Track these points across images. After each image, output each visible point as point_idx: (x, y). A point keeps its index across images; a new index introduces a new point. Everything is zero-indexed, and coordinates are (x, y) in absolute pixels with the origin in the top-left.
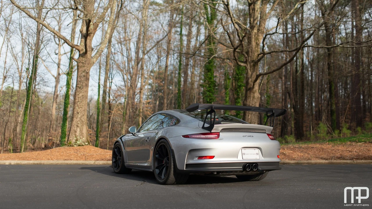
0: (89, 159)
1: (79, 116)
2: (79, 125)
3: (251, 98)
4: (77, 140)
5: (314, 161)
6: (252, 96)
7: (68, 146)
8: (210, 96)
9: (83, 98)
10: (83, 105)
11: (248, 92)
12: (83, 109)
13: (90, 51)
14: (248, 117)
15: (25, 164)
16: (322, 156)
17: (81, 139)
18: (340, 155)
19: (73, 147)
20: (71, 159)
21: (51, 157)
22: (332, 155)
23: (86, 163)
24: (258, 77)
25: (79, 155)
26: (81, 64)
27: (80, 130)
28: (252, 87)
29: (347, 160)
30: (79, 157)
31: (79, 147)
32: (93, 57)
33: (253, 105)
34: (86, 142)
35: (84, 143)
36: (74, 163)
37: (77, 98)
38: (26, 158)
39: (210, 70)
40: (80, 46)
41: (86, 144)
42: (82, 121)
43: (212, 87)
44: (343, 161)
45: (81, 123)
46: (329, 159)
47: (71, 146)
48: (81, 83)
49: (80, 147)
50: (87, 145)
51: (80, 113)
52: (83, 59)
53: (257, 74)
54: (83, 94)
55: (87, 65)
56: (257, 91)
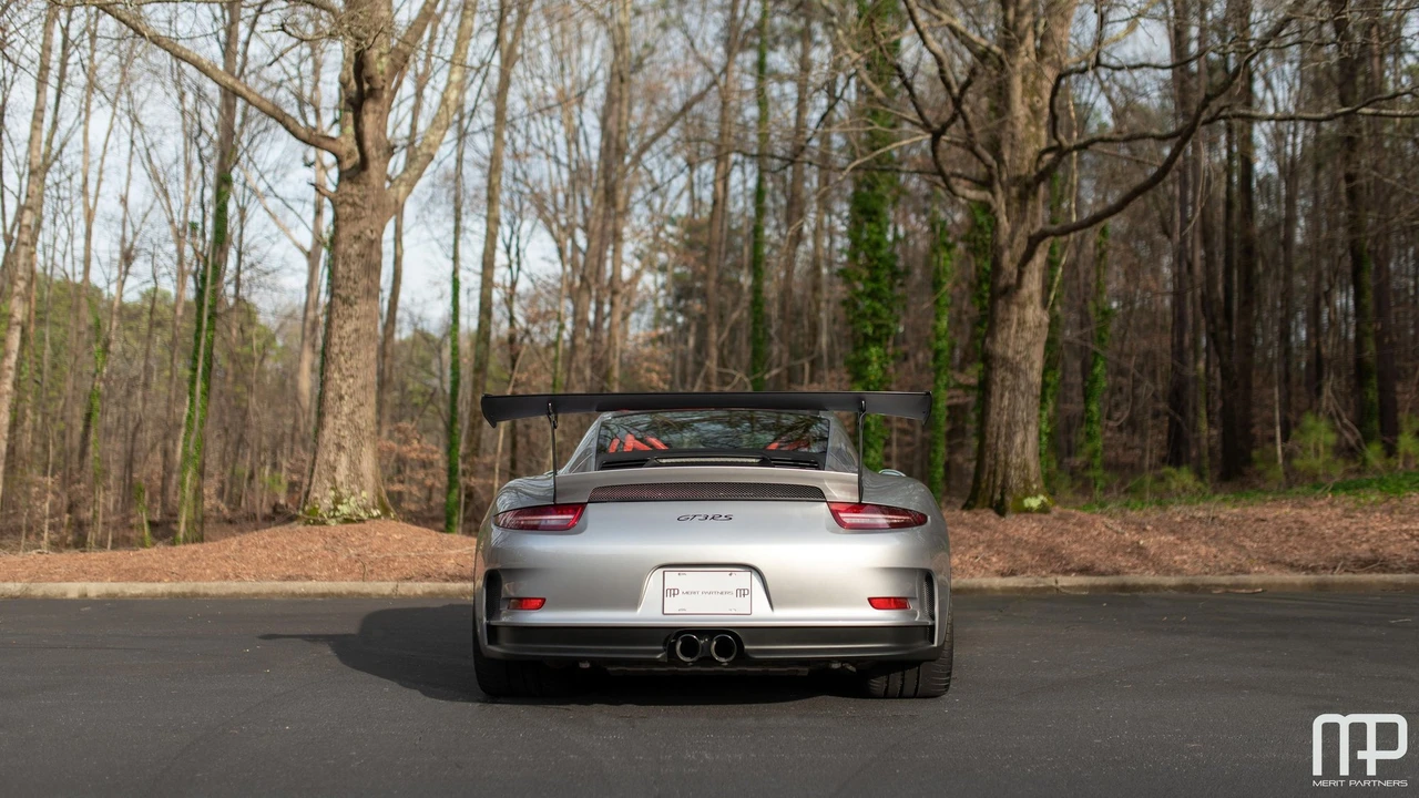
0: (374, 576)
1: (346, 409)
2: (347, 444)
3: (1010, 327)
4: (338, 500)
5: (1261, 576)
6: (1015, 318)
7: (307, 523)
8: (875, 314)
9: (358, 339)
10: (360, 365)
11: (1001, 302)
12: (360, 382)
13: (382, 159)
14: (998, 401)
15: (138, 596)
17: (353, 494)
18: (1371, 550)
19: (322, 528)
20: (311, 573)
21: (234, 569)
22: (1336, 552)
23: (365, 591)
24: (1033, 242)
25: (343, 559)
26: (349, 209)
27: (351, 462)
28: (1013, 281)
29: (1401, 570)
30: (341, 568)
31: (344, 527)
32: (397, 182)
33: (1017, 353)
34: (375, 508)
35: (365, 509)
36: (320, 591)
37: (335, 340)
38: (144, 572)
39: (875, 213)
40: (343, 140)
41: (375, 513)
42: (357, 428)
43: (882, 277)
44: (1383, 576)
45: (353, 436)
46: (1325, 568)
47: (316, 523)
48: (351, 283)
49: (349, 525)
50: (378, 517)
51: (346, 397)
52: (355, 191)
53: (1032, 232)
54: (359, 324)
55: (369, 212)
56: (1037, 298)
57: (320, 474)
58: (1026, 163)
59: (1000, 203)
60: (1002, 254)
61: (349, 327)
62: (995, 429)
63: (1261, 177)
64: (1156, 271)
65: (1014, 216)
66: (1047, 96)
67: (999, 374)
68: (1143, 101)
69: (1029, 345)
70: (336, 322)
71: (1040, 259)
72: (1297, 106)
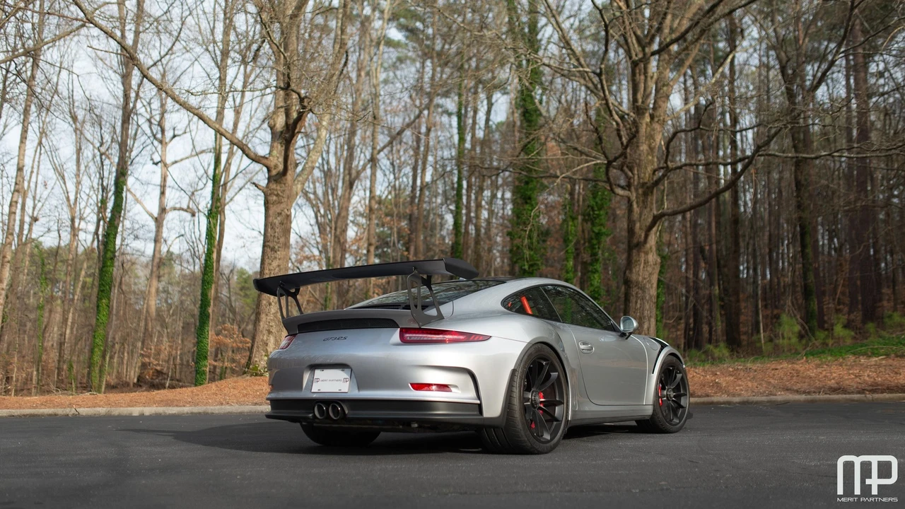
1: (273, 311)
2: (274, 330)
3: (640, 265)
5: (781, 396)
11: (635, 252)
14: (634, 305)
16: (799, 386)
18: (837, 383)
19: (261, 378)
21: (224, 399)
22: (818, 384)
24: (656, 219)
26: (275, 198)
27: (276, 341)
28: (642, 240)
29: (853, 393)
33: (645, 279)
37: (267, 271)
42: (279, 321)
44: (844, 396)
45: (277, 326)
46: (814, 392)
47: (257, 375)
48: (276, 239)
51: (273, 304)
52: (278, 188)
53: (656, 213)
54: (281, 262)
55: (286, 200)
56: (654, 248)
57: (258, 347)
58: (647, 175)
59: (634, 197)
60: (635, 224)
65: (641, 204)
67: (634, 291)
69: (650, 274)
70: (267, 261)
71: (655, 228)
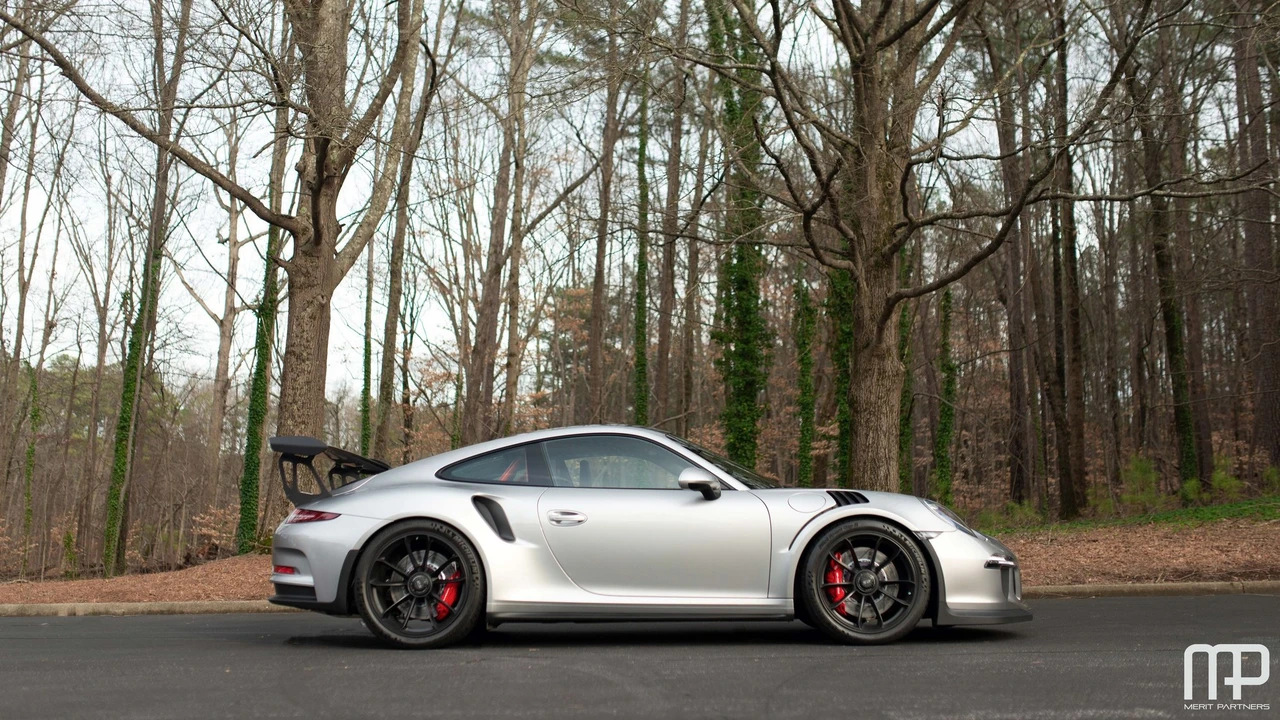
3: (871, 377)
5: (1094, 585)
6: (876, 367)
7: (262, 552)
9: (310, 390)
10: (311, 412)
11: (864, 356)
12: (310, 427)
13: (332, 235)
18: (1188, 563)
21: (204, 591)
26: (302, 279)
28: (874, 337)
29: (1212, 578)
32: (342, 254)
33: (879, 398)
37: (289, 390)
38: (124, 594)
40: (299, 219)
44: (1197, 584)
48: (304, 342)
53: (889, 295)
56: (894, 351)
57: (274, 509)
58: (882, 237)
59: (861, 271)
60: (863, 314)
61: (301, 380)
62: (861, 464)
63: (1083, 249)
64: (994, 333)
65: (873, 282)
66: (898, 182)
68: (977, 182)
69: (888, 391)
71: (895, 318)
72: (1112, 186)
